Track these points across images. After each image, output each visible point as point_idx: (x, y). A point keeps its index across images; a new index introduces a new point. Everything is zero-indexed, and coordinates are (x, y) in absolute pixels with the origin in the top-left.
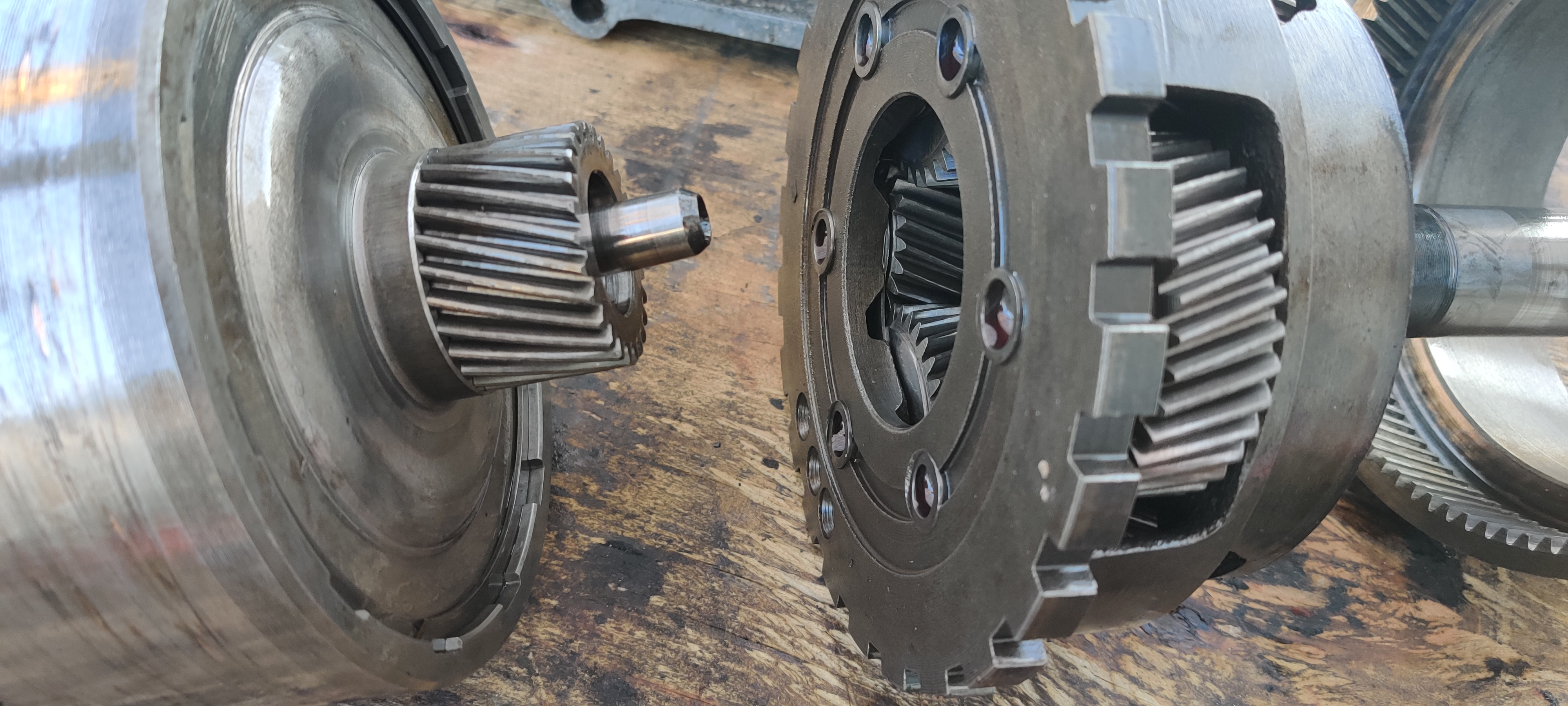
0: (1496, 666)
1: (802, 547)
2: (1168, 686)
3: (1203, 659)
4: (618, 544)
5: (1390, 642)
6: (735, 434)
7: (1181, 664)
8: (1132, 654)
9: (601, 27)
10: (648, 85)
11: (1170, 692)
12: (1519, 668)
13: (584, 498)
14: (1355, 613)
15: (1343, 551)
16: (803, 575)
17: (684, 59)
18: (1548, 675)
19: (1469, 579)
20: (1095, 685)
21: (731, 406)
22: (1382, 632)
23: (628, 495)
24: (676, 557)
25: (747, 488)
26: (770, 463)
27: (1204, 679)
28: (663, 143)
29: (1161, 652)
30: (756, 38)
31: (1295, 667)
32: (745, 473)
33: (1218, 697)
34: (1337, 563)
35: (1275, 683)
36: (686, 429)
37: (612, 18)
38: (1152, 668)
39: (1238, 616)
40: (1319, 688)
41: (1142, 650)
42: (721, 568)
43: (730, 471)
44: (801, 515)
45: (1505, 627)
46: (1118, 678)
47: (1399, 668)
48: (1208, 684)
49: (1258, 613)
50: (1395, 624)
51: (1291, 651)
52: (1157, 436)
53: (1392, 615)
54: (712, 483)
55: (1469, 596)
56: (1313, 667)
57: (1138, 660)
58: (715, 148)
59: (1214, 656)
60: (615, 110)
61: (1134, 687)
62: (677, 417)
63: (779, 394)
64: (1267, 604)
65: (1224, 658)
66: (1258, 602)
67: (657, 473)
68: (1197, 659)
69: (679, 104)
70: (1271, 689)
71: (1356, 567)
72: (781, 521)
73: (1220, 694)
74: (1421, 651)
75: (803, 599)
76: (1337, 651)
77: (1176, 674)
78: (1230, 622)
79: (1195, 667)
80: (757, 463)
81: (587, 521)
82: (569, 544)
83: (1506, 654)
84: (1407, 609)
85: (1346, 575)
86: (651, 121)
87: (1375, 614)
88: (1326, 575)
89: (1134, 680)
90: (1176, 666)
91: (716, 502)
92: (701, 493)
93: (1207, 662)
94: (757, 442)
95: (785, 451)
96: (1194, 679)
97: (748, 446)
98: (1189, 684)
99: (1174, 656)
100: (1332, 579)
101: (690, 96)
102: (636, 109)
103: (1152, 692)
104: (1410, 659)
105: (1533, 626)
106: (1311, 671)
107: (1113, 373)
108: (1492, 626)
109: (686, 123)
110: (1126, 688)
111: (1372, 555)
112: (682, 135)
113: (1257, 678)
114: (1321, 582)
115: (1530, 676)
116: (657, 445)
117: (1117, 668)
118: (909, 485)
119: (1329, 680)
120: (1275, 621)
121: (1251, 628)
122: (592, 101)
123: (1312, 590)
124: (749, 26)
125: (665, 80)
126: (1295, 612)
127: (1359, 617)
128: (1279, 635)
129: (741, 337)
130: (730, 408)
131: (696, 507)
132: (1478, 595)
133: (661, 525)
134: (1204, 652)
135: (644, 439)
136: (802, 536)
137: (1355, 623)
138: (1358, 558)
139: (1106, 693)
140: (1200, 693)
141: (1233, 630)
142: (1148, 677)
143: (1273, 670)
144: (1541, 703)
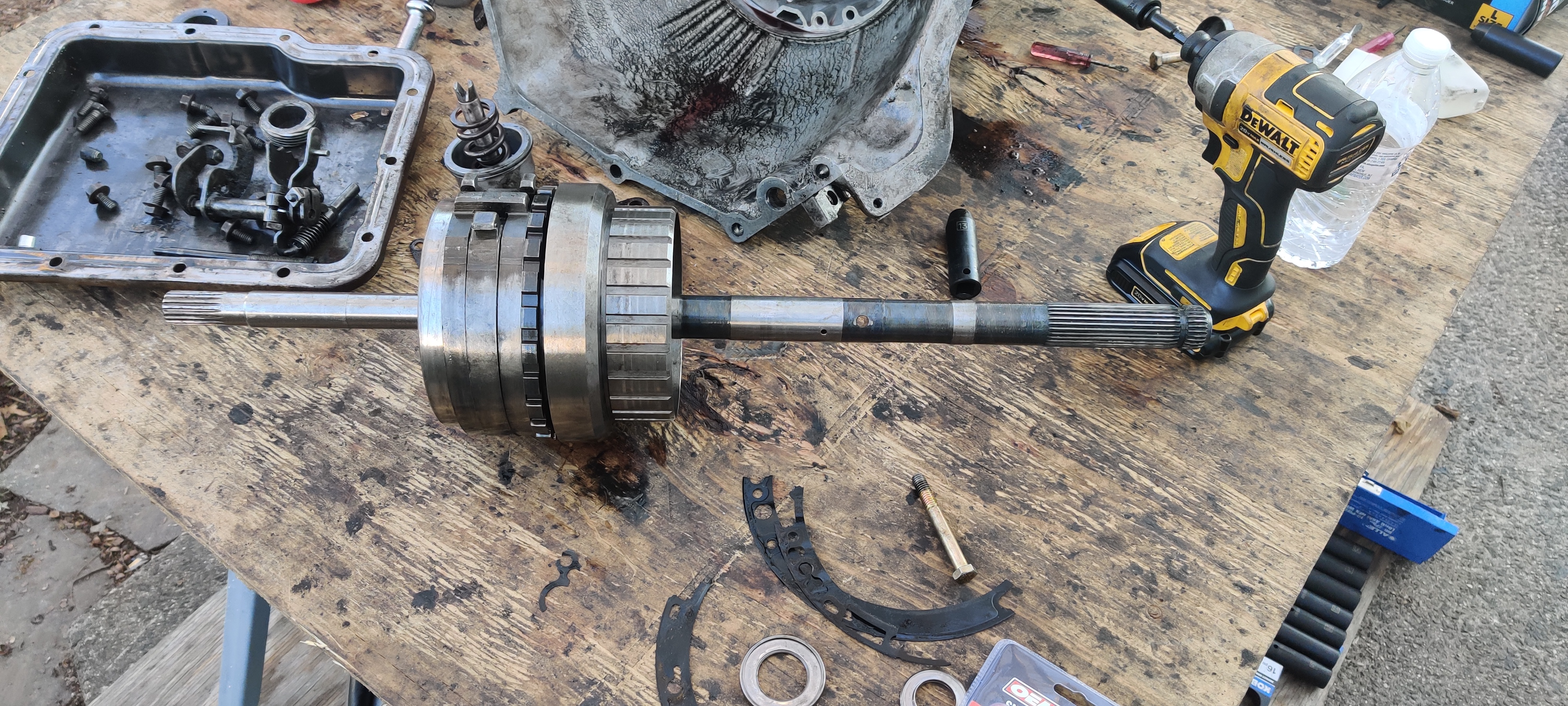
0: (815, 465)
5: (785, 449)
11: (704, 444)
12: (823, 467)
14: (779, 439)
15: (788, 421)
18: (832, 472)
22: (785, 446)
34: (783, 423)
37: (624, 178)
38: (702, 436)
39: (740, 431)
40: (753, 455)
41: (702, 431)
46: (690, 437)
47: (782, 457)
50: (791, 445)
51: (750, 444)
53: (792, 443)
57: (699, 433)
61: (695, 440)
71: (790, 426)
74: (793, 454)
76: (765, 447)
79: (716, 440)
83: (821, 462)
84: (798, 442)
85: (784, 427)
87: (786, 441)
89: (695, 438)
100: (779, 428)
106: (753, 450)
108: (822, 454)
110: (692, 440)
111: (797, 424)
113: (734, 447)
114: (774, 427)
115: (825, 471)
117: (691, 434)
119: (757, 454)
120: (751, 434)
121: (741, 434)
123: (770, 429)
126: (759, 434)
132: (825, 445)
137: (777, 441)
140: (713, 447)
141: (735, 433)
142: (699, 439)
143: (740, 446)
144: (823, 478)
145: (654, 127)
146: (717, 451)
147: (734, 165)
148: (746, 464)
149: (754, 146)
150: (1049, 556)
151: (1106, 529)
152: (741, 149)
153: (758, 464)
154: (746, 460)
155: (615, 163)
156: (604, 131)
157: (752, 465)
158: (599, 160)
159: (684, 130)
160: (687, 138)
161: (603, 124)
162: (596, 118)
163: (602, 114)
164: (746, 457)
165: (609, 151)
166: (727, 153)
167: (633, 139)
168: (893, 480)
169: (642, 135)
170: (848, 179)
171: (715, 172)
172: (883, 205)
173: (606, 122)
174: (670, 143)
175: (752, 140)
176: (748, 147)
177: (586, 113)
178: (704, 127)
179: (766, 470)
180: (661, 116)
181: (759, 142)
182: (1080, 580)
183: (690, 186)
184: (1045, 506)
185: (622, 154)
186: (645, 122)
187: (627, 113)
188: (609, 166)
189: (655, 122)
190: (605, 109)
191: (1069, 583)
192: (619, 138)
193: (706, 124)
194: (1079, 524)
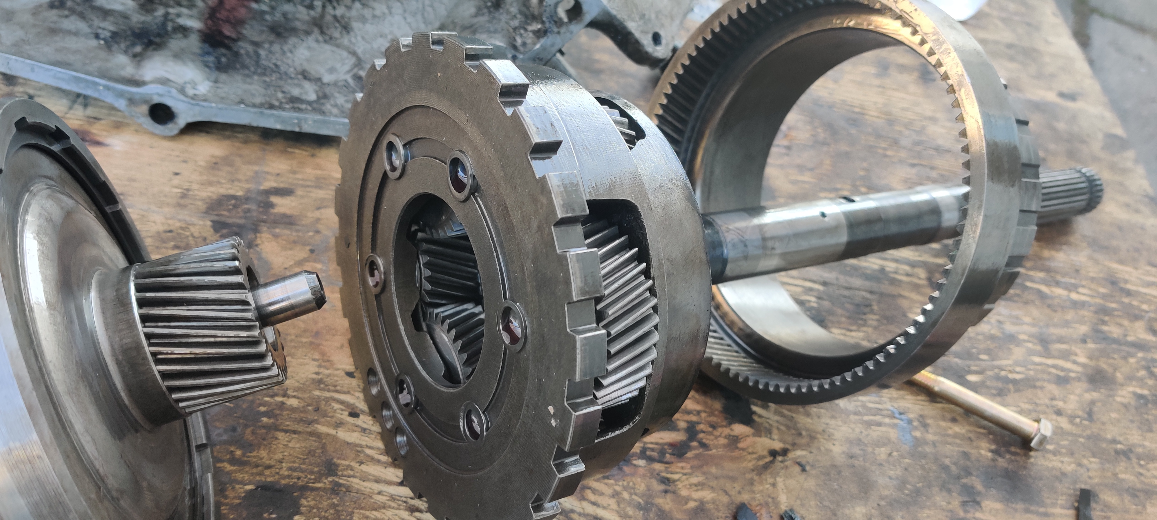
0: (774, 453)
1: (386, 465)
2: (613, 503)
3: (628, 483)
4: (264, 487)
5: (721, 452)
6: (327, 400)
7: (618, 488)
8: (590, 488)
9: (172, 128)
10: (215, 165)
11: (614, 506)
12: (784, 452)
13: (233, 461)
14: (702, 439)
15: (691, 405)
16: (390, 483)
17: (238, 144)
18: (799, 453)
19: (754, 408)
20: (573, 511)
21: (320, 381)
22: (716, 447)
23: (263, 453)
24: (304, 488)
25: (342, 434)
26: (354, 414)
27: (631, 494)
28: (235, 206)
29: (606, 484)
30: (289, 128)
31: (676, 477)
32: (339, 425)
33: (640, 503)
34: (689, 412)
35: (668, 488)
36: (293, 402)
37: (182, 121)
38: (602, 494)
39: (643, 455)
40: (691, 485)
41: (595, 484)
42: (336, 489)
43: (329, 425)
44: (380, 445)
45: (775, 431)
46: (585, 504)
47: (728, 465)
48: (634, 497)
49: (653, 450)
50: (722, 441)
51: (673, 468)
52: (605, 382)
53: (720, 436)
54: (318, 435)
55: (755, 418)
56: (685, 474)
57: (594, 491)
58: (271, 205)
59: (634, 479)
60: (195, 186)
61: (595, 507)
62: (285, 395)
63: (351, 368)
64: (657, 444)
65: (639, 480)
66: (652, 443)
67: (280, 435)
68: (625, 483)
69: (240, 176)
70: (666, 492)
71: (698, 413)
72: (369, 452)
73: (640, 500)
74: (736, 453)
75: (392, 498)
76: (696, 463)
77: (616, 495)
78: (639, 458)
79: (625, 488)
80: (345, 416)
81: (239, 476)
82: (230, 493)
83: (778, 445)
84: (726, 431)
85: (694, 418)
86: (223, 191)
87: (712, 437)
88: (684, 421)
89: (594, 504)
90: (615, 490)
91: (324, 447)
92: (312, 443)
93: (631, 484)
94: (342, 402)
95: (362, 406)
96: (626, 495)
97: (337, 406)
98: (624, 499)
99: (613, 485)
100: (688, 422)
101: (247, 170)
102: (210, 184)
103: (604, 508)
104: (733, 459)
105: (788, 427)
106: (685, 477)
107: (583, 358)
108: (768, 432)
109: (248, 191)
110: (590, 509)
111: (705, 404)
112: (246, 199)
113: (658, 487)
114: (683, 425)
115: (791, 455)
116: (275, 416)
117: (584, 499)
118: (462, 423)
119: (694, 480)
120: (662, 453)
121: (651, 460)
122: (176, 181)
123: (678, 430)
124: (283, 121)
125: (226, 161)
126: (672, 445)
127: (704, 441)
128: (666, 460)
129: (317, 334)
130: (319, 383)
131: (311, 453)
132: (760, 416)
133: (290, 469)
134: (628, 478)
135: (266, 414)
136: (384, 458)
137: (703, 445)
138: (698, 407)
139: (580, 514)
140: (630, 503)
141: (641, 462)
142: (601, 500)
143: (666, 481)
144: (798, 469)
145: (184, 31)
146: (639, 507)
147: (354, 54)
148: (692, 504)
149: (363, 19)
150: (1074, 430)
151: (1084, 365)
152: (346, 28)
153: (707, 495)
154: (687, 500)
155: (157, 100)
156: (103, 54)
157: (702, 502)
158: (121, 104)
159: (237, 24)
160: (251, 31)
161: (94, 43)
162: (76, 34)
163: (82, 26)
164: (684, 493)
165: (138, 83)
166: (330, 40)
167: (166, 52)
168: (869, 424)
169: (176, 43)
170: (614, 12)
171: (332, 70)
172: (664, 41)
173: (97, 36)
174: (228, 48)
175: (354, 13)
176: (356, 25)
177: (53, 31)
178: (263, 12)
179: (725, 499)
180: (185, 11)
181: (367, 13)
182: (1120, 443)
183: (310, 103)
184: (1018, 369)
185: (164, 82)
186: (164, 24)
187: (125, 17)
188: (145, 109)
189: (182, 21)
190: (82, 16)
191: (1117, 452)
192: (138, 58)
193: (265, 8)
194: (1062, 374)
